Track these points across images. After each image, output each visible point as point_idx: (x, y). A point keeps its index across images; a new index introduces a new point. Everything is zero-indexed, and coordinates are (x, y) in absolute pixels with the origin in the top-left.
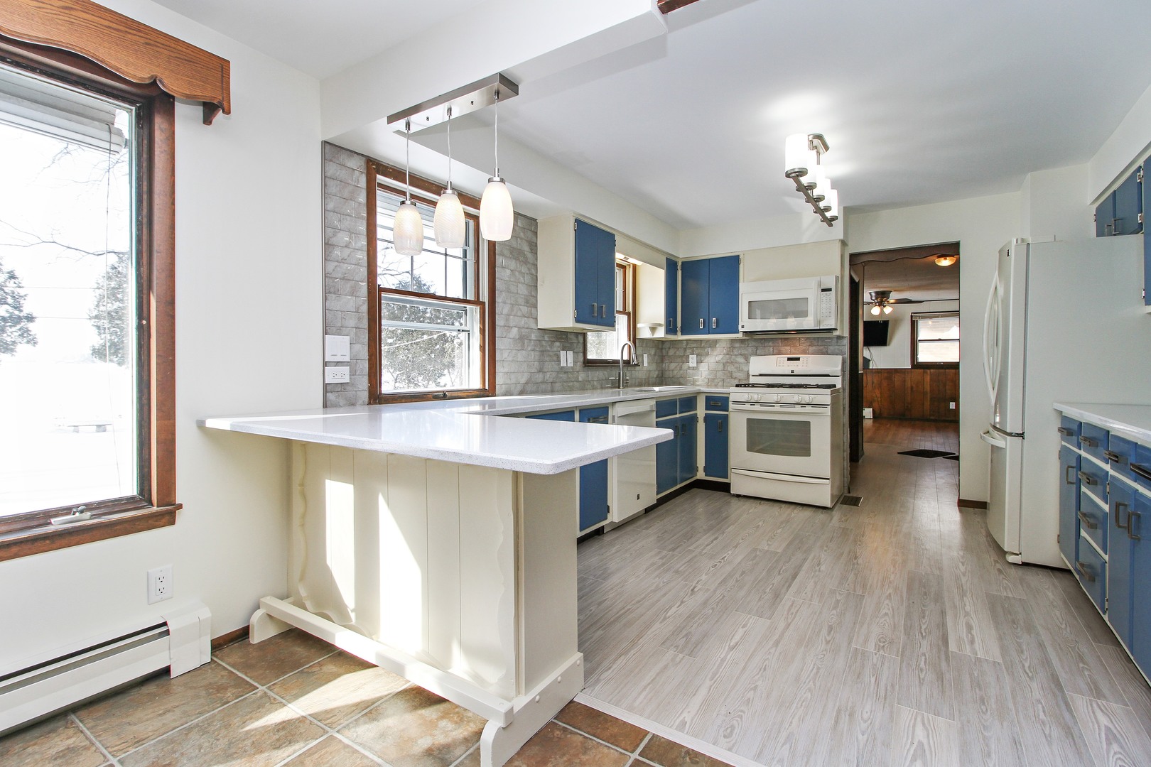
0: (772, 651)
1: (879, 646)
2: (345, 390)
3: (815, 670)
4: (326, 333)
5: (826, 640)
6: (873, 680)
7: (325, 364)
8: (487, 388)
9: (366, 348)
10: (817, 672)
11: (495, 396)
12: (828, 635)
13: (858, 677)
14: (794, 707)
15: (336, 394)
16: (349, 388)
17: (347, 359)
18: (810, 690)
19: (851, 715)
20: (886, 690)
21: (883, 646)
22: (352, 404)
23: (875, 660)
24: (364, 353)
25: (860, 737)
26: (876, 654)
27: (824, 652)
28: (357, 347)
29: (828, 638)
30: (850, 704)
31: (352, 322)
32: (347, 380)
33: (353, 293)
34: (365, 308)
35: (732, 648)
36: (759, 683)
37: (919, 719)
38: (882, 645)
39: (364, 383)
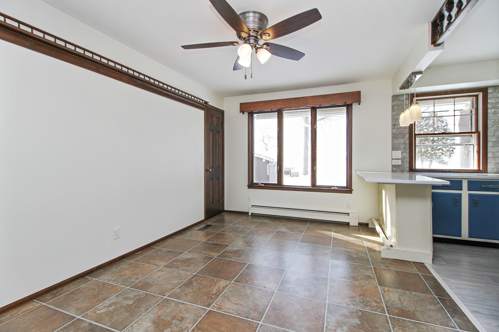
2: (400, 167)
4: (393, 150)
7: (393, 159)
8: (481, 169)
9: (408, 154)
11: (487, 173)
15: (396, 168)
16: (401, 166)
17: (400, 157)
22: (402, 171)
24: (407, 155)
28: (405, 154)
31: (402, 147)
32: (400, 164)
33: (403, 137)
34: (408, 142)
39: (407, 165)
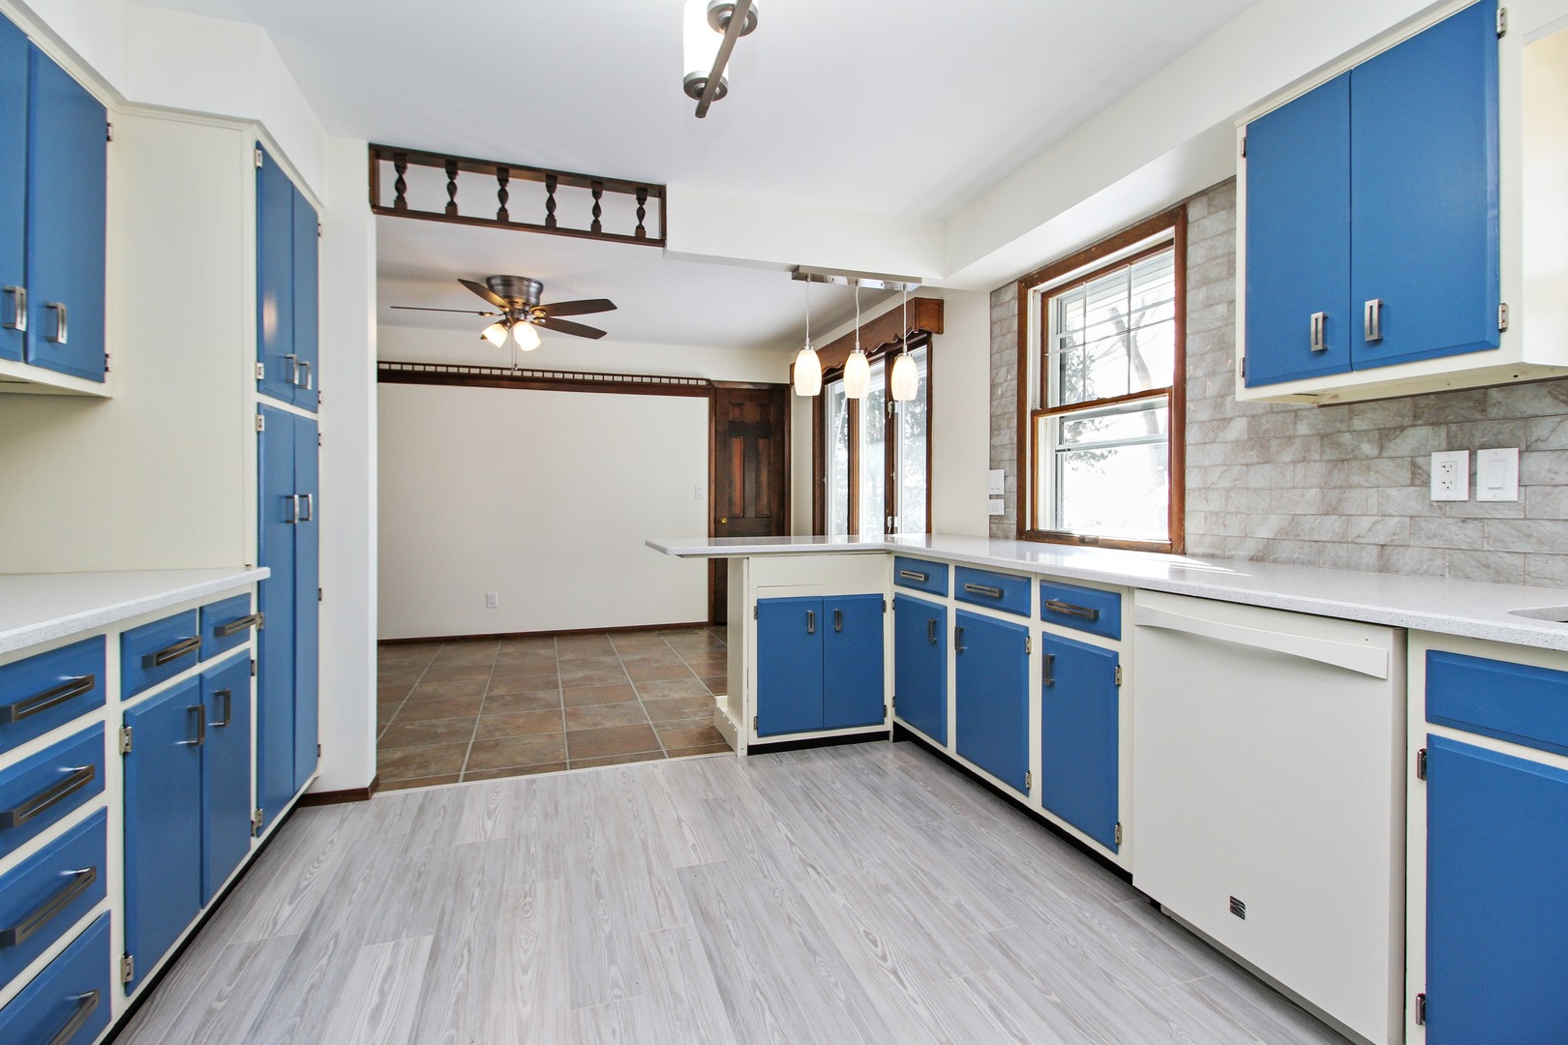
0: (642, 835)
1: (531, 897)
2: (1002, 522)
3: (591, 834)
4: (991, 468)
5: (596, 873)
6: (533, 850)
7: (990, 497)
9: (1016, 480)
10: (588, 834)
12: (597, 882)
13: (547, 846)
14: (593, 802)
16: (1004, 520)
17: (1003, 491)
18: (587, 818)
19: (546, 814)
20: (519, 846)
21: (525, 897)
22: (1007, 537)
23: (534, 871)
24: (1014, 484)
25: (537, 805)
26: (534, 881)
27: (590, 857)
28: (1010, 480)
29: (594, 877)
30: (549, 822)
32: (1002, 511)
33: (1009, 424)
35: (679, 820)
36: (630, 806)
37: (489, 834)
38: (528, 899)
39: (1015, 518)
